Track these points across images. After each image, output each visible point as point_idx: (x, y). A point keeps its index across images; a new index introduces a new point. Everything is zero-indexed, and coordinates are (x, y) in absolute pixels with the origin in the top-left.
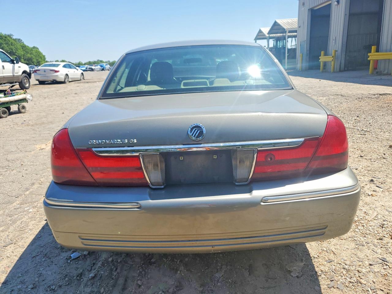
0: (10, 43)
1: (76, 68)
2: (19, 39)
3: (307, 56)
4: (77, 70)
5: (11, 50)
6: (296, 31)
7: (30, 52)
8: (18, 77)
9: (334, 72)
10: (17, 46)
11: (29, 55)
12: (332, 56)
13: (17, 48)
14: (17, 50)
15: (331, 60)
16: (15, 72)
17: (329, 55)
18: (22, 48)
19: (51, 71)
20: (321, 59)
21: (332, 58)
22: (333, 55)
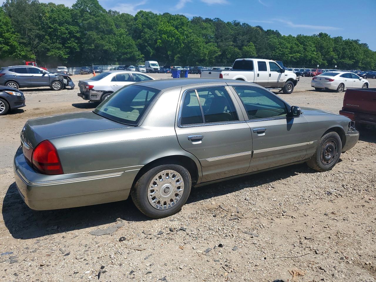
0: (353, 48)
1: (358, 78)
2: (365, 44)
4: (360, 80)
5: (352, 55)
7: (370, 56)
8: (282, 83)
10: (359, 51)
11: (368, 59)
13: (359, 53)
14: (358, 55)
16: (280, 79)
18: (364, 53)
19: (326, 79)
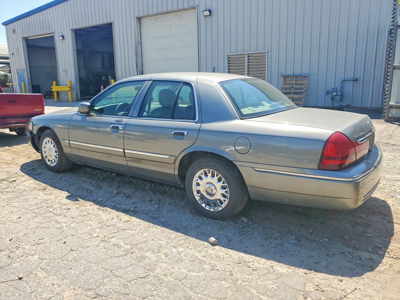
3: (30, 85)
6: (7, 58)
9: (73, 101)
12: (68, 87)
15: (68, 90)
17: (61, 86)
20: (53, 89)
21: (69, 89)
22: (69, 85)
